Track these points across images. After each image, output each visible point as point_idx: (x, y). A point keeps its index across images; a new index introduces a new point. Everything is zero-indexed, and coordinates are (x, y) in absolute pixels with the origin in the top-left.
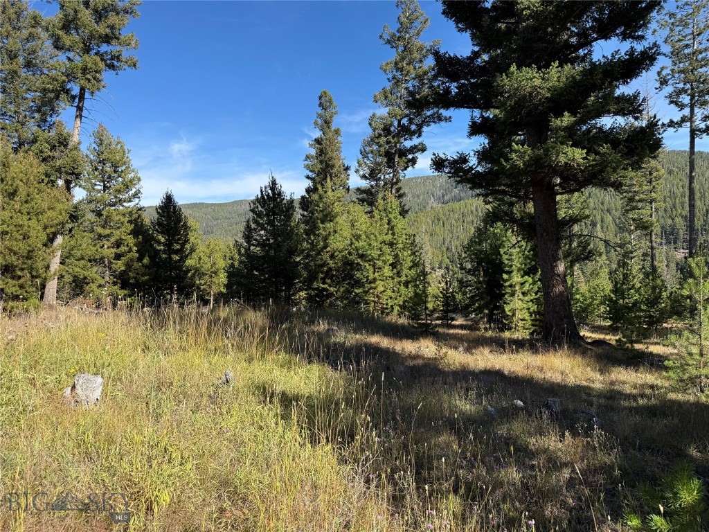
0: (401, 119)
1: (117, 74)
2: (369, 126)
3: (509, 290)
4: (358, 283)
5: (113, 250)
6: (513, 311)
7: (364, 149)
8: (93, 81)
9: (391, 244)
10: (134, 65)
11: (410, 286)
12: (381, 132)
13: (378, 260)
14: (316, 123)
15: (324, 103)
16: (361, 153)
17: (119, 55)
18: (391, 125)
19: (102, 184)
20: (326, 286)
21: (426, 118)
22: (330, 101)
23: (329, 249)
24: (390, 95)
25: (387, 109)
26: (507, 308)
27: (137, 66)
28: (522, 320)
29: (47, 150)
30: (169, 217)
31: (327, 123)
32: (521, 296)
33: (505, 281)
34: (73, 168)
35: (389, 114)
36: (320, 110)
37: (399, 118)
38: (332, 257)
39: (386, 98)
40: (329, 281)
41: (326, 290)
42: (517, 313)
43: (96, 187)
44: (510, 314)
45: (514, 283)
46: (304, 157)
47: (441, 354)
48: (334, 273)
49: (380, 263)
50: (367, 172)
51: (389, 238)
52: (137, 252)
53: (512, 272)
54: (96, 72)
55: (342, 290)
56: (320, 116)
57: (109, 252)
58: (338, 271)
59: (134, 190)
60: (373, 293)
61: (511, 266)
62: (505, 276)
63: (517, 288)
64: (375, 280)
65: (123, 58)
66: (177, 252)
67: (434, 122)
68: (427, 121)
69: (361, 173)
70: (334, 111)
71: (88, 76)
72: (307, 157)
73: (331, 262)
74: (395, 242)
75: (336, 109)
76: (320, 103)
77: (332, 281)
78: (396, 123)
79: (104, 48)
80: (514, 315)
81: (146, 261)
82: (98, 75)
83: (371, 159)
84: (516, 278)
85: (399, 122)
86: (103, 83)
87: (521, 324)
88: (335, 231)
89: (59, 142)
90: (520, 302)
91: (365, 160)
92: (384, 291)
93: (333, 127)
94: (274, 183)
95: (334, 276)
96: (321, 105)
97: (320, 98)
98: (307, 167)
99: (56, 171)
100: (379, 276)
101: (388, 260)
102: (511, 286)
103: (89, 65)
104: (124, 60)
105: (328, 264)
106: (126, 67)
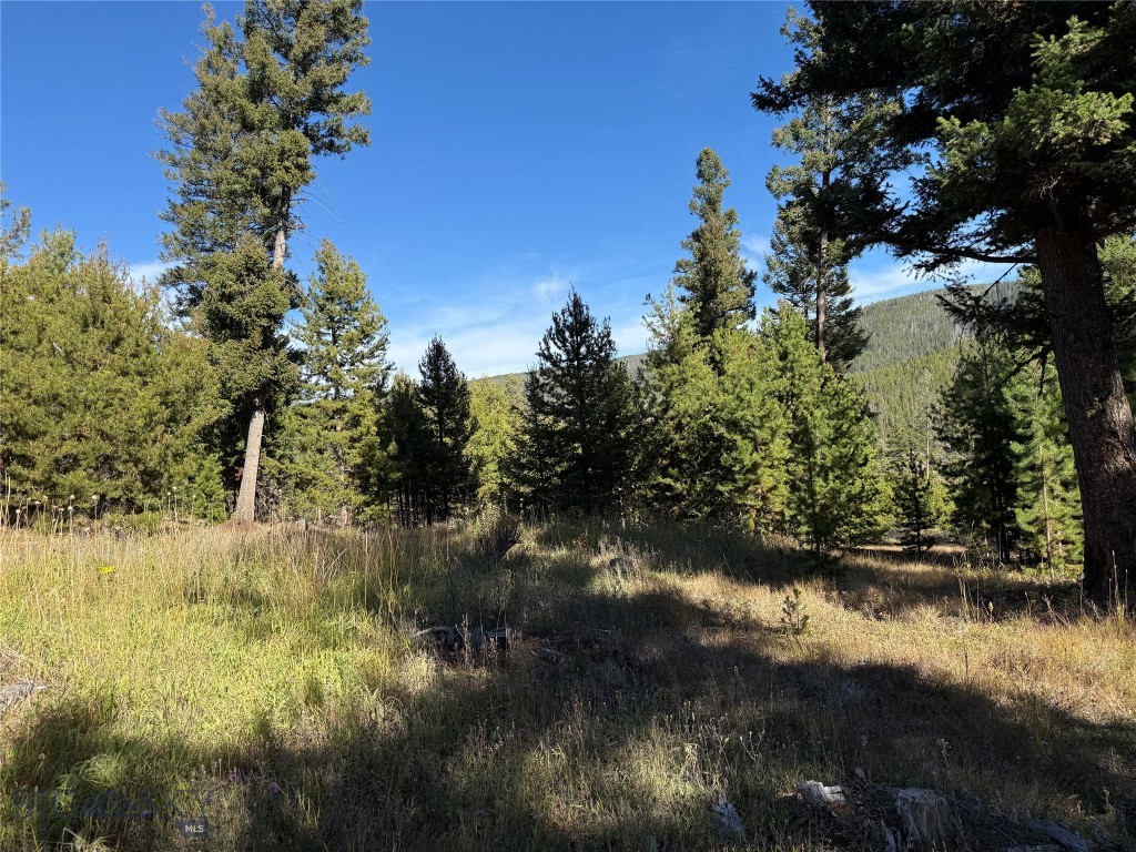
0: (830, 170)
1: (343, 159)
2: (767, 191)
3: (1026, 478)
4: (728, 475)
5: (347, 434)
6: (1041, 525)
7: (779, 239)
8: (294, 171)
9: (785, 398)
10: (365, 141)
11: (831, 477)
12: (792, 198)
13: (760, 427)
14: (692, 206)
15: (706, 170)
16: (773, 246)
17: (338, 126)
18: (809, 183)
19: (331, 332)
20: (668, 481)
21: (877, 163)
22: (716, 167)
23: (671, 413)
24: (803, 130)
25: (800, 157)
26: (1022, 518)
27: (368, 140)
28: (1065, 542)
29: (230, 283)
30: (437, 379)
31: (712, 203)
32: (1059, 489)
33: (1018, 458)
34: (268, 306)
35: (803, 163)
36: (699, 184)
37: (823, 168)
38: (679, 428)
39: (797, 138)
40: (675, 472)
41: (669, 488)
42: (1050, 527)
43: (324, 338)
44: (1032, 529)
45: (1038, 462)
46: (674, 266)
47: (794, 620)
48: (684, 456)
49: (762, 435)
50: (785, 279)
51: (783, 384)
52: (378, 434)
53: (1031, 438)
54: (298, 155)
55: (699, 487)
56: (699, 194)
57: (341, 436)
58: (692, 453)
59: (377, 338)
60: (754, 492)
61: (1029, 425)
62: (1016, 447)
63: (1047, 472)
64: (755, 466)
65: (345, 130)
66: (450, 433)
67: (896, 168)
68: (882, 169)
69: (774, 280)
70: (723, 181)
71: (287, 163)
72: (679, 265)
73: (677, 436)
74: (795, 391)
75: (728, 178)
76: (700, 171)
77: (682, 472)
78: (819, 179)
79: (314, 118)
80: (1042, 531)
81: (392, 447)
82: (301, 160)
83: (792, 254)
84: (1045, 451)
85: (826, 176)
86: (310, 172)
87: (1061, 550)
88: (685, 381)
89: (248, 269)
90: (1057, 503)
91: (782, 257)
92: (775, 488)
93: (723, 208)
94: (577, 304)
95: (684, 461)
96: (700, 174)
97: (699, 163)
98: (678, 282)
99: (243, 314)
100: (763, 458)
101: (780, 427)
102: (1032, 467)
103: (288, 146)
104: (346, 133)
105: (672, 441)
106: (353, 145)
